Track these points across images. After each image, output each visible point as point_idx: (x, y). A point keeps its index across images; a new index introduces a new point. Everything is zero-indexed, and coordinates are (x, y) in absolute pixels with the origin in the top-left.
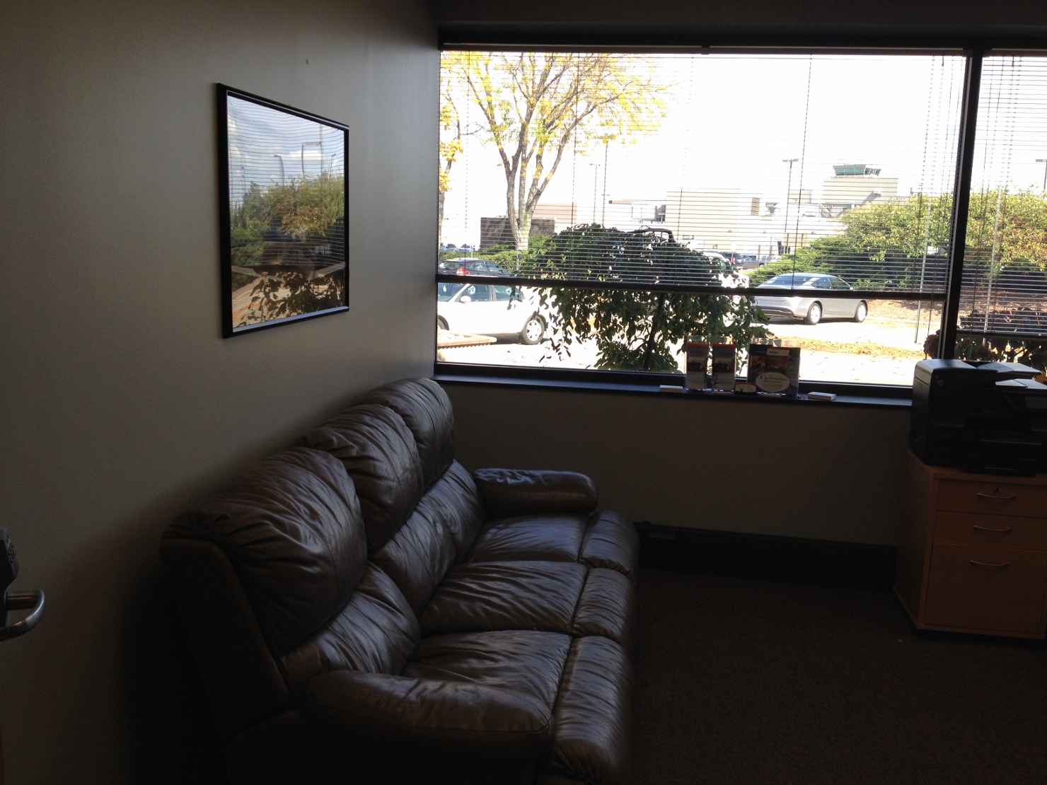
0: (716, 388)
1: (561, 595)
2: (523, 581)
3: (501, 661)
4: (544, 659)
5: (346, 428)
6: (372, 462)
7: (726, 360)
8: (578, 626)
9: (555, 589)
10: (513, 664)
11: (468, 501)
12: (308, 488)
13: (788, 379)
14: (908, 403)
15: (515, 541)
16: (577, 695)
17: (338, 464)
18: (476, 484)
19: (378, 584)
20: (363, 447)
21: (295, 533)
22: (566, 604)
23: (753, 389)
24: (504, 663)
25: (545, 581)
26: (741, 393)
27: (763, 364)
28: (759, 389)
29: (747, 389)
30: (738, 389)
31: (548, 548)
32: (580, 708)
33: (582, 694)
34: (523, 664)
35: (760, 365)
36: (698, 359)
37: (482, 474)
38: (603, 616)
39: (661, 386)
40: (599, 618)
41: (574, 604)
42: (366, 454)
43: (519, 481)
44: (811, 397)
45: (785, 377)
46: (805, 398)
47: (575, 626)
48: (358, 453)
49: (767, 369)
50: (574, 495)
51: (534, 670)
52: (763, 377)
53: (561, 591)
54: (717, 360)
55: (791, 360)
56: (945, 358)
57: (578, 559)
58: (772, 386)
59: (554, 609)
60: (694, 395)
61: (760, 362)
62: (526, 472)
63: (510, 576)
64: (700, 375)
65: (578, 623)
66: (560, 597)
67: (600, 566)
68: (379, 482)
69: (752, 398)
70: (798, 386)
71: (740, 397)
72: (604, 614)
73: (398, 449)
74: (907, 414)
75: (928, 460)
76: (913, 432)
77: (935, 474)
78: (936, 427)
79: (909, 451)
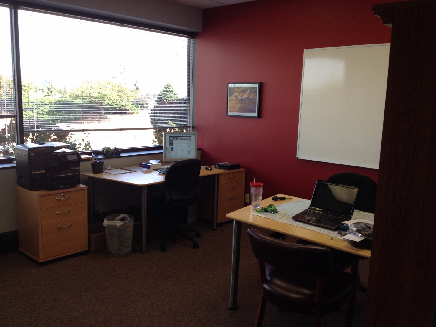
14: (14, 165)
74: (15, 170)
75: (32, 189)
76: (19, 178)
77: (38, 194)
78: (33, 174)
79: (18, 187)
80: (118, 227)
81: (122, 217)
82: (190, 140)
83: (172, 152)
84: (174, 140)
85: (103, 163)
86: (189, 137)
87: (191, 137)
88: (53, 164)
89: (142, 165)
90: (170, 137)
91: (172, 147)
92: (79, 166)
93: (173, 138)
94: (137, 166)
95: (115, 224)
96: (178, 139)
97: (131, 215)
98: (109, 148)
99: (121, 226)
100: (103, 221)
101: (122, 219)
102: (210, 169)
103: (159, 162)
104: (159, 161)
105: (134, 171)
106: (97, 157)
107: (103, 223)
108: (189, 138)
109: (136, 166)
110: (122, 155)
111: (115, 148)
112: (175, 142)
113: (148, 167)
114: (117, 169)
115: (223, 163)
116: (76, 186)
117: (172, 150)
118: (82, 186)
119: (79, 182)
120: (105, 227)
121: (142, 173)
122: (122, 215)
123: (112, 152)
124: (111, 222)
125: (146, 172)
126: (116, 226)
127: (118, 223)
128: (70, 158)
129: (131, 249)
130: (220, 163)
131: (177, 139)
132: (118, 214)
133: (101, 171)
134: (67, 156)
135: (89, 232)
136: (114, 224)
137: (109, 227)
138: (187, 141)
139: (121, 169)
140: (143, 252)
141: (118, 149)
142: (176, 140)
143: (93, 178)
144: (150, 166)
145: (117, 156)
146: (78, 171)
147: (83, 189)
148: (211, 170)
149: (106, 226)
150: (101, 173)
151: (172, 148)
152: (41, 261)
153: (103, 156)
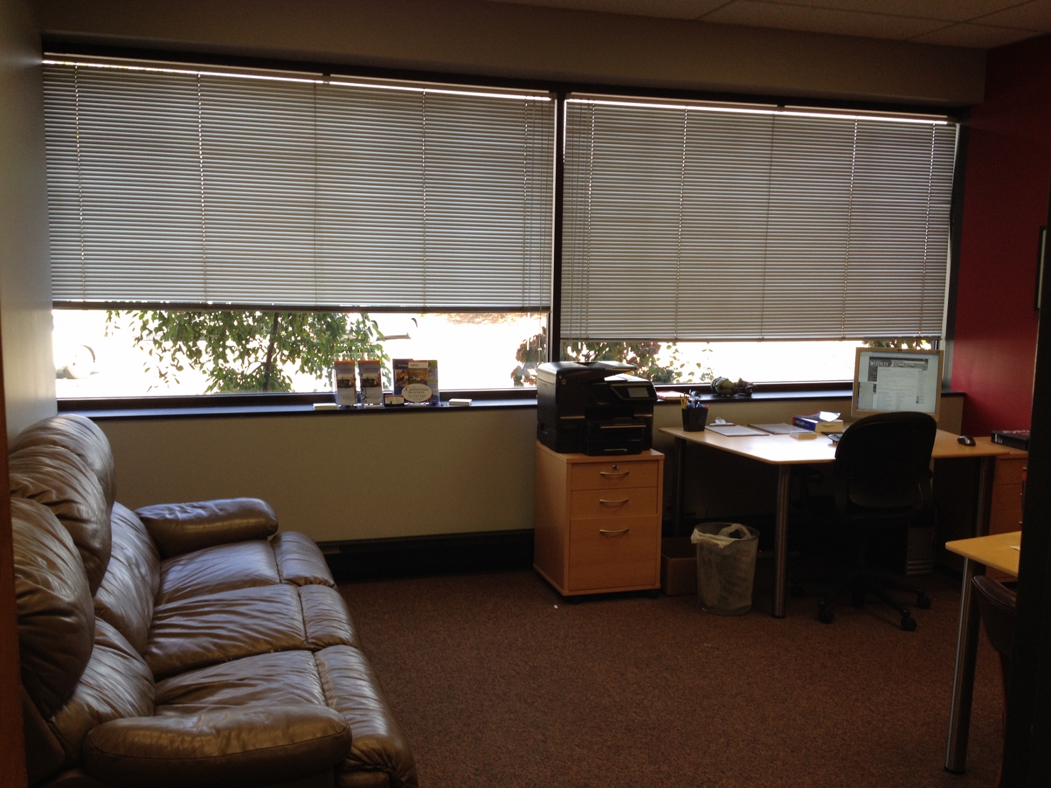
0: (366, 402)
1: (286, 615)
2: (242, 609)
3: (260, 684)
4: (300, 674)
5: (34, 472)
6: (74, 505)
7: (373, 376)
8: (314, 641)
9: (278, 611)
10: (274, 685)
11: (143, 542)
12: (32, 537)
13: (430, 389)
14: (534, 402)
15: (208, 574)
16: (346, 699)
17: (47, 510)
18: (144, 524)
19: (106, 633)
20: (60, 491)
21: (47, 584)
22: (296, 623)
23: (401, 401)
24: (263, 686)
25: (262, 606)
26: (391, 405)
27: (407, 377)
28: (406, 401)
29: (396, 401)
30: (387, 402)
31: (246, 576)
32: (354, 709)
33: (351, 697)
34: (283, 682)
35: (403, 378)
36: (347, 376)
37: (148, 512)
38: (333, 627)
39: (315, 405)
40: (333, 629)
41: (301, 621)
42: (66, 497)
43: (191, 515)
44: (451, 403)
45: (427, 387)
46: (446, 405)
47: (310, 641)
48: (57, 497)
49: (410, 381)
50: (252, 521)
51: (297, 685)
52: (408, 389)
53: (285, 611)
54: (365, 376)
55: (430, 371)
56: (553, 361)
57: (280, 581)
58: (416, 396)
59: (286, 629)
60: (348, 411)
61: (403, 375)
62: (195, 504)
63: (226, 607)
64: (350, 391)
65: (312, 638)
66: (286, 617)
67: (306, 584)
68: (85, 526)
69: (400, 409)
70: (439, 395)
71: (391, 409)
72: (334, 625)
73: (89, 490)
74: (535, 412)
75: (559, 449)
76: (541, 427)
77: (567, 460)
78: (563, 420)
79: (539, 443)
80: (721, 549)
81: (734, 530)
82: (925, 368)
83: (875, 396)
84: (881, 366)
85: (706, 410)
86: (922, 360)
87: (926, 361)
88: (600, 404)
89: (798, 422)
90: (871, 358)
91: (875, 383)
92: (652, 412)
93: (878, 363)
94: (786, 423)
95: (715, 541)
96: (892, 365)
97: (753, 529)
98: (727, 379)
99: (726, 547)
100: (691, 532)
101: (735, 534)
102: (968, 442)
103: (837, 417)
104: (839, 414)
105: (773, 433)
106: (700, 397)
107: (691, 536)
108: (923, 363)
109: (784, 424)
110: (755, 396)
111: (741, 380)
112: (882, 371)
113: (811, 427)
114: (738, 427)
115: (1014, 432)
116: (641, 452)
117: (875, 391)
118: (655, 453)
119: (648, 444)
120: (695, 545)
121: (792, 439)
122: (734, 527)
123: (732, 389)
124: (708, 537)
125: (802, 437)
126: (716, 545)
127: (721, 540)
128: (634, 394)
129: (749, 603)
130: (1005, 432)
131: (889, 365)
132: (726, 523)
133: (700, 428)
134: (630, 390)
135: (663, 551)
136: (711, 540)
137: (702, 545)
138: (916, 371)
139: (749, 426)
140: (777, 614)
141: (746, 383)
142: (885, 368)
143: (681, 441)
144: (814, 424)
145: (743, 398)
146: (649, 422)
147: (656, 460)
148: (973, 444)
149: (695, 542)
150: (702, 432)
151: (875, 387)
152: (566, 592)
153: (714, 396)
